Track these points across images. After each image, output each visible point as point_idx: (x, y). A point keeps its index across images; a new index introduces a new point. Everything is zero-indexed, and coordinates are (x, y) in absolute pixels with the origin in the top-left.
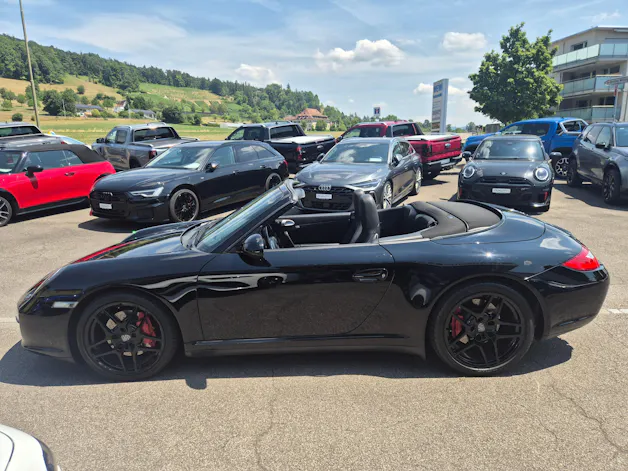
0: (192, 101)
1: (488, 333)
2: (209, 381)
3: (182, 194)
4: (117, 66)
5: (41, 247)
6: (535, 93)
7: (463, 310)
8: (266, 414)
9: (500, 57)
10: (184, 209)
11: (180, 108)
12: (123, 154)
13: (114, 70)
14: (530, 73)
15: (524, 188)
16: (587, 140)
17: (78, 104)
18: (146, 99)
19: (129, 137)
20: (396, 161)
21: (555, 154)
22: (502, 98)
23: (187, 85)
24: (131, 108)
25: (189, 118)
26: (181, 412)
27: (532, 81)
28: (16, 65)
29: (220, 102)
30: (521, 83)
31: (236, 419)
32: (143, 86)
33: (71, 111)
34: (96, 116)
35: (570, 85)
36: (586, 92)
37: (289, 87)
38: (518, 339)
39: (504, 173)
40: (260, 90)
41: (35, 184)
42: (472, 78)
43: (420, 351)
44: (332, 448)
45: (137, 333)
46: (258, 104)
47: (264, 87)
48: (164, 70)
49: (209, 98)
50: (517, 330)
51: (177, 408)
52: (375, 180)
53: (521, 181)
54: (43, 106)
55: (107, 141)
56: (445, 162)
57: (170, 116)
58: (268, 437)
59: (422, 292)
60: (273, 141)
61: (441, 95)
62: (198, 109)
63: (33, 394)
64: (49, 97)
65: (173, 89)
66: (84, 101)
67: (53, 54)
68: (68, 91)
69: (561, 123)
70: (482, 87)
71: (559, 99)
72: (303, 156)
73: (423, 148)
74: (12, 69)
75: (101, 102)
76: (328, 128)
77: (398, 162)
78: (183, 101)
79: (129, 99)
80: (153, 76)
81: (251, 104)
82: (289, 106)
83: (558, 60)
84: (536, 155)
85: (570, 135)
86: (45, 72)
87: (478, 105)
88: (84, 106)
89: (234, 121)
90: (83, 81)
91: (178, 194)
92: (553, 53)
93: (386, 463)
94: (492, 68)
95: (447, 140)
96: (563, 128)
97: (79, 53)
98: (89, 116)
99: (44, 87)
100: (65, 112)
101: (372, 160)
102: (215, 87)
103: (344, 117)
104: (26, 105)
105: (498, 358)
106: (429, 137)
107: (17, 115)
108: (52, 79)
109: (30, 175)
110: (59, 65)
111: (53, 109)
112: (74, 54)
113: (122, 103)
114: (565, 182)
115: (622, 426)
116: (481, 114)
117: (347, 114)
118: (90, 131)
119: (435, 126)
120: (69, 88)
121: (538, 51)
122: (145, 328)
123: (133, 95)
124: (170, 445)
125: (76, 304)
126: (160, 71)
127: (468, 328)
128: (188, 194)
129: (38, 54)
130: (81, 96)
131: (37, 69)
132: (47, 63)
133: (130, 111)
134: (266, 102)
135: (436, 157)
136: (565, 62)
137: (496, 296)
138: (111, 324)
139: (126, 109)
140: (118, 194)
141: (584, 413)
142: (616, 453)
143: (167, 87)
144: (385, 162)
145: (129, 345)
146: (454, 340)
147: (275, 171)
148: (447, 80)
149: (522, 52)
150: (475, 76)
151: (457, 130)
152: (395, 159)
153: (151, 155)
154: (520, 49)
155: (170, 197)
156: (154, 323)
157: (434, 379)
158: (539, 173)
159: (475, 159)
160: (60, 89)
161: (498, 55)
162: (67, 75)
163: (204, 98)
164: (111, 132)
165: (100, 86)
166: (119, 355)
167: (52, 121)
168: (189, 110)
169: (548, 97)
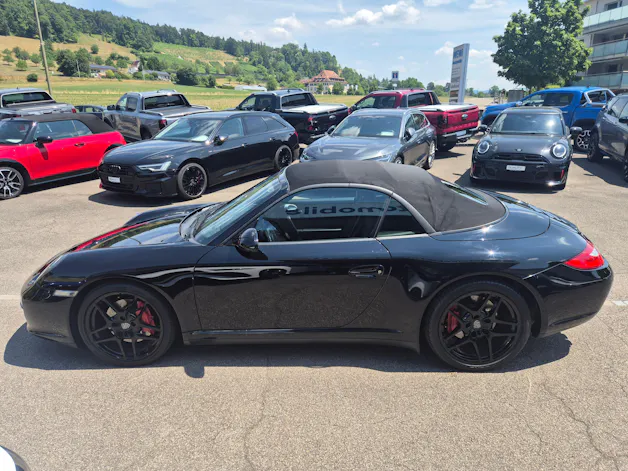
0: (207, 62)
1: (482, 330)
2: (206, 368)
3: (190, 169)
4: (131, 25)
5: (51, 221)
6: (562, 57)
7: (459, 306)
8: (259, 406)
9: (527, 18)
10: (192, 183)
11: (194, 69)
12: (134, 121)
13: (128, 29)
14: (559, 36)
15: (539, 165)
16: (611, 112)
17: (92, 65)
18: (160, 59)
19: (139, 104)
20: (408, 136)
21: (575, 128)
22: (527, 62)
23: (202, 45)
24: (145, 68)
25: (204, 80)
26: (176, 401)
27: (560, 44)
28: (29, 23)
29: (235, 62)
30: (548, 46)
31: (228, 410)
32: (157, 46)
33: (86, 72)
34: (110, 78)
35: (600, 48)
36: (616, 56)
37: (305, 47)
38: (513, 338)
39: (519, 150)
40: (277, 49)
41: (45, 155)
42: (497, 39)
43: (415, 345)
44: (318, 444)
45: (136, 322)
46: (274, 65)
47: (280, 46)
48: (178, 29)
49: (224, 59)
50: (513, 329)
51: (172, 397)
52: (385, 156)
53: (537, 158)
54: (57, 66)
55: (118, 108)
56: (460, 134)
57: (185, 78)
58: (258, 431)
59: (421, 285)
60: (284, 110)
61: (460, 61)
62: (213, 70)
63: (37, 377)
64: (63, 57)
65: (188, 49)
66: (98, 61)
67: (65, 12)
68: (81, 51)
69: (586, 94)
70: (507, 49)
71: (588, 63)
72: (315, 126)
73: (438, 119)
74: (26, 28)
75: (115, 62)
76: (345, 91)
77: (410, 137)
78: (198, 62)
79: (142, 60)
80: (166, 35)
81: (266, 65)
82: (305, 68)
83: (589, 21)
84: (555, 129)
85: (594, 106)
86: (58, 31)
87: (501, 69)
88: (98, 66)
89: (248, 83)
90: (96, 40)
91: (187, 167)
92: (584, 14)
93: (369, 461)
94: (518, 29)
95: (464, 111)
96: (588, 98)
97: (91, 10)
98: (103, 77)
99: (58, 47)
100: (79, 72)
101: (384, 134)
102: (230, 47)
103: (362, 79)
104: (40, 65)
105: (491, 355)
106: (445, 107)
107: (32, 75)
108: (65, 38)
109: (41, 145)
110: (72, 24)
111: (67, 70)
112: (87, 11)
113: (136, 63)
114: (585, 156)
115: (609, 431)
116: (504, 78)
117: (365, 76)
118: (103, 92)
119: (454, 94)
120: (82, 47)
121: (568, 12)
122: (145, 317)
123: (147, 55)
124: (162, 435)
125: (76, 293)
126: (174, 29)
127: (463, 325)
128: (197, 168)
129: (51, 11)
130: (94, 56)
131: (50, 28)
132: (60, 20)
133: (144, 72)
134: (282, 63)
135: (452, 128)
136: (597, 23)
137: (494, 295)
138: (111, 312)
139: (140, 70)
140: (126, 168)
141: (572, 415)
142: (599, 459)
143: (181, 47)
144: (396, 136)
145: (129, 333)
146: (449, 335)
147: (285, 143)
148: (468, 45)
149: (551, 12)
150: (500, 38)
151: (480, 95)
152: (407, 133)
153: (162, 125)
154: (549, 9)
155: (178, 171)
156: (153, 312)
157: (426, 374)
158: (557, 151)
159: (491, 133)
160: (73, 49)
161: (525, 15)
162: (81, 34)
163: (219, 58)
164: (122, 99)
165: (113, 44)
166: (119, 342)
167: (67, 82)
168: (204, 71)
169: (576, 62)
